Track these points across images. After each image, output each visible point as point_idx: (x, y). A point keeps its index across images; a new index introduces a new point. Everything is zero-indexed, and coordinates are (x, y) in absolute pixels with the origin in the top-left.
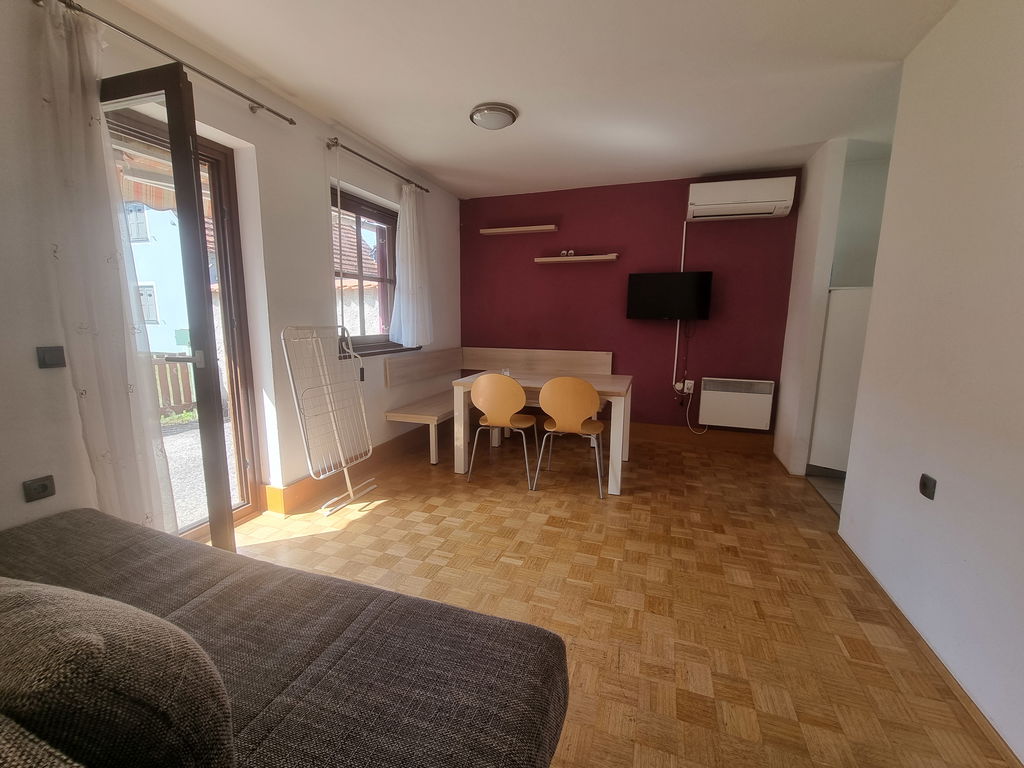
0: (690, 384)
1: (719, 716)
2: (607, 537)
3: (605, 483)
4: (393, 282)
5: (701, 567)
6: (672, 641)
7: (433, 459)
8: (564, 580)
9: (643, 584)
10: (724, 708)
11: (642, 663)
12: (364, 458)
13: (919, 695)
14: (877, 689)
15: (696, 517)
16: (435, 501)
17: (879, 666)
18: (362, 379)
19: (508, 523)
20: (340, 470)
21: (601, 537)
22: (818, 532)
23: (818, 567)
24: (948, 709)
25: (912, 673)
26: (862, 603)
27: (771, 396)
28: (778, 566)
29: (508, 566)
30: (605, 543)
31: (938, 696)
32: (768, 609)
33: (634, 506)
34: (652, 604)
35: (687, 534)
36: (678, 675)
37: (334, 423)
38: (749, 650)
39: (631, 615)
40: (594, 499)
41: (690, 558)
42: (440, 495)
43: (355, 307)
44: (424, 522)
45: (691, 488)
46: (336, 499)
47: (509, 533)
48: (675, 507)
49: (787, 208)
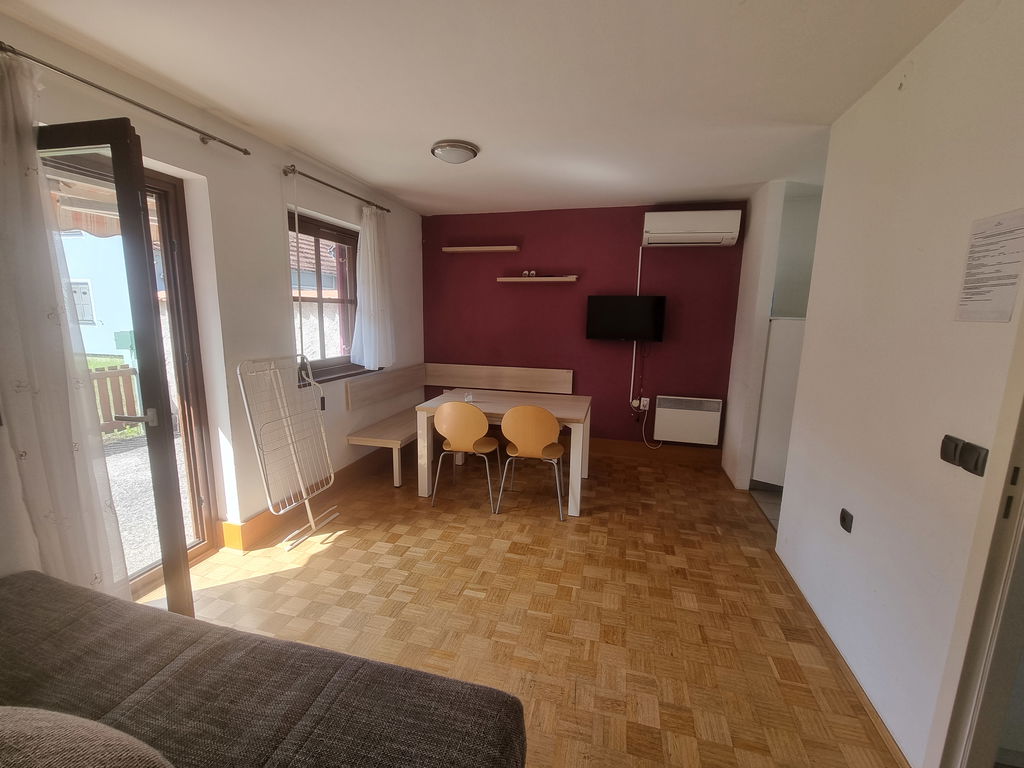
0: (645, 401)
1: (664, 748)
2: (566, 562)
3: (566, 503)
4: (354, 302)
5: (653, 592)
6: (624, 672)
7: (397, 482)
8: (525, 611)
9: (599, 612)
10: (669, 739)
11: (596, 697)
12: (326, 487)
13: (836, 712)
14: (802, 710)
15: (649, 538)
16: (400, 529)
17: (804, 685)
18: (323, 408)
19: (471, 552)
20: (300, 502)
21: (561, 564)
22: (758, 550)
23: (757, 587)
24: (859, 725)
25: (832, 691)
26: (793, 624)
27: (719, 413)
28: (721, 587)
29: (471, 599)
30: (564, 569)
31: (852, 713)
32: (711, 634)
33: (592, 527)
34: (608, 634)
35: (639, 557)
36: (629, 707)
37: (294, 456)
38: (693, 678)
39: (587, 647)
40: (555, 521)
41: (641, 582)
42: (405, 521)
43: (314, 320)
44: (388, 553)
45: (646, 507)
46: (297, 532)
47: (471, 563)
48: (630, 528)
49: (733, 239)
